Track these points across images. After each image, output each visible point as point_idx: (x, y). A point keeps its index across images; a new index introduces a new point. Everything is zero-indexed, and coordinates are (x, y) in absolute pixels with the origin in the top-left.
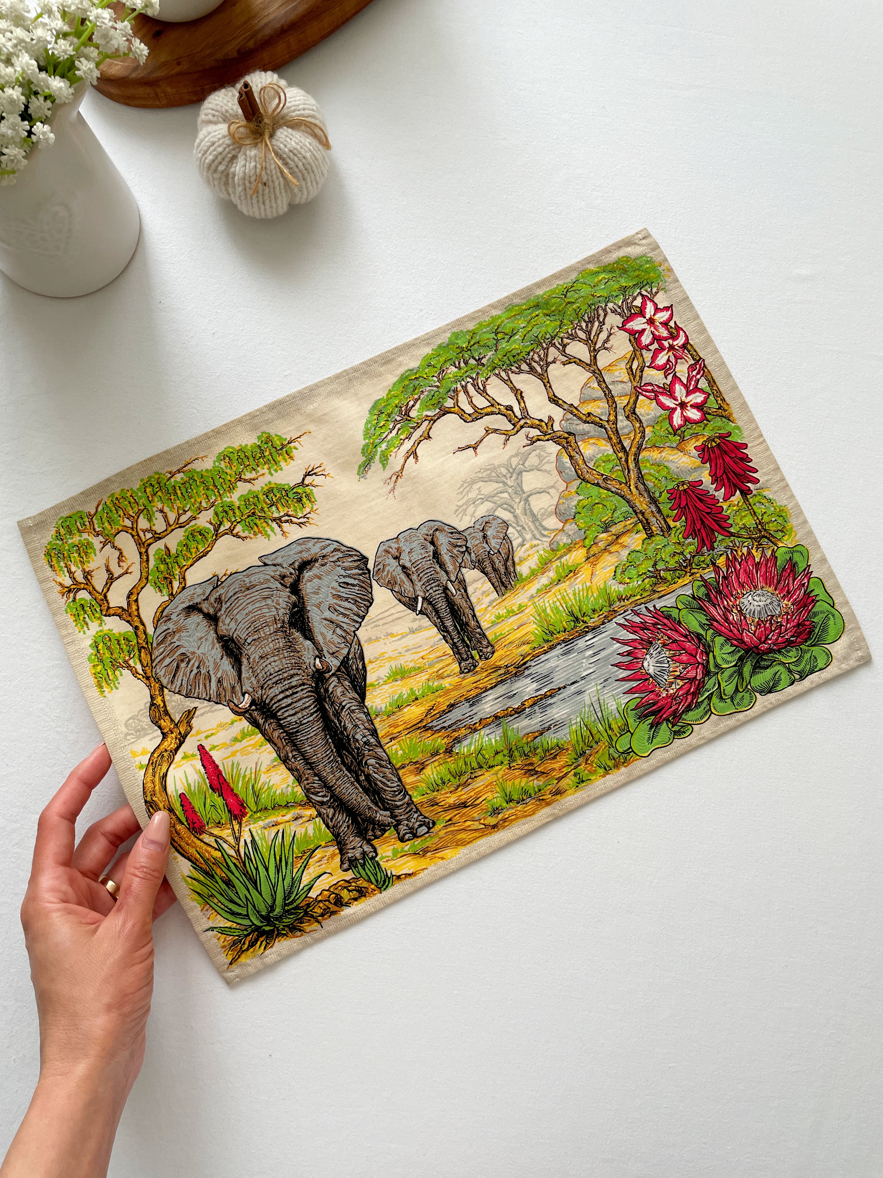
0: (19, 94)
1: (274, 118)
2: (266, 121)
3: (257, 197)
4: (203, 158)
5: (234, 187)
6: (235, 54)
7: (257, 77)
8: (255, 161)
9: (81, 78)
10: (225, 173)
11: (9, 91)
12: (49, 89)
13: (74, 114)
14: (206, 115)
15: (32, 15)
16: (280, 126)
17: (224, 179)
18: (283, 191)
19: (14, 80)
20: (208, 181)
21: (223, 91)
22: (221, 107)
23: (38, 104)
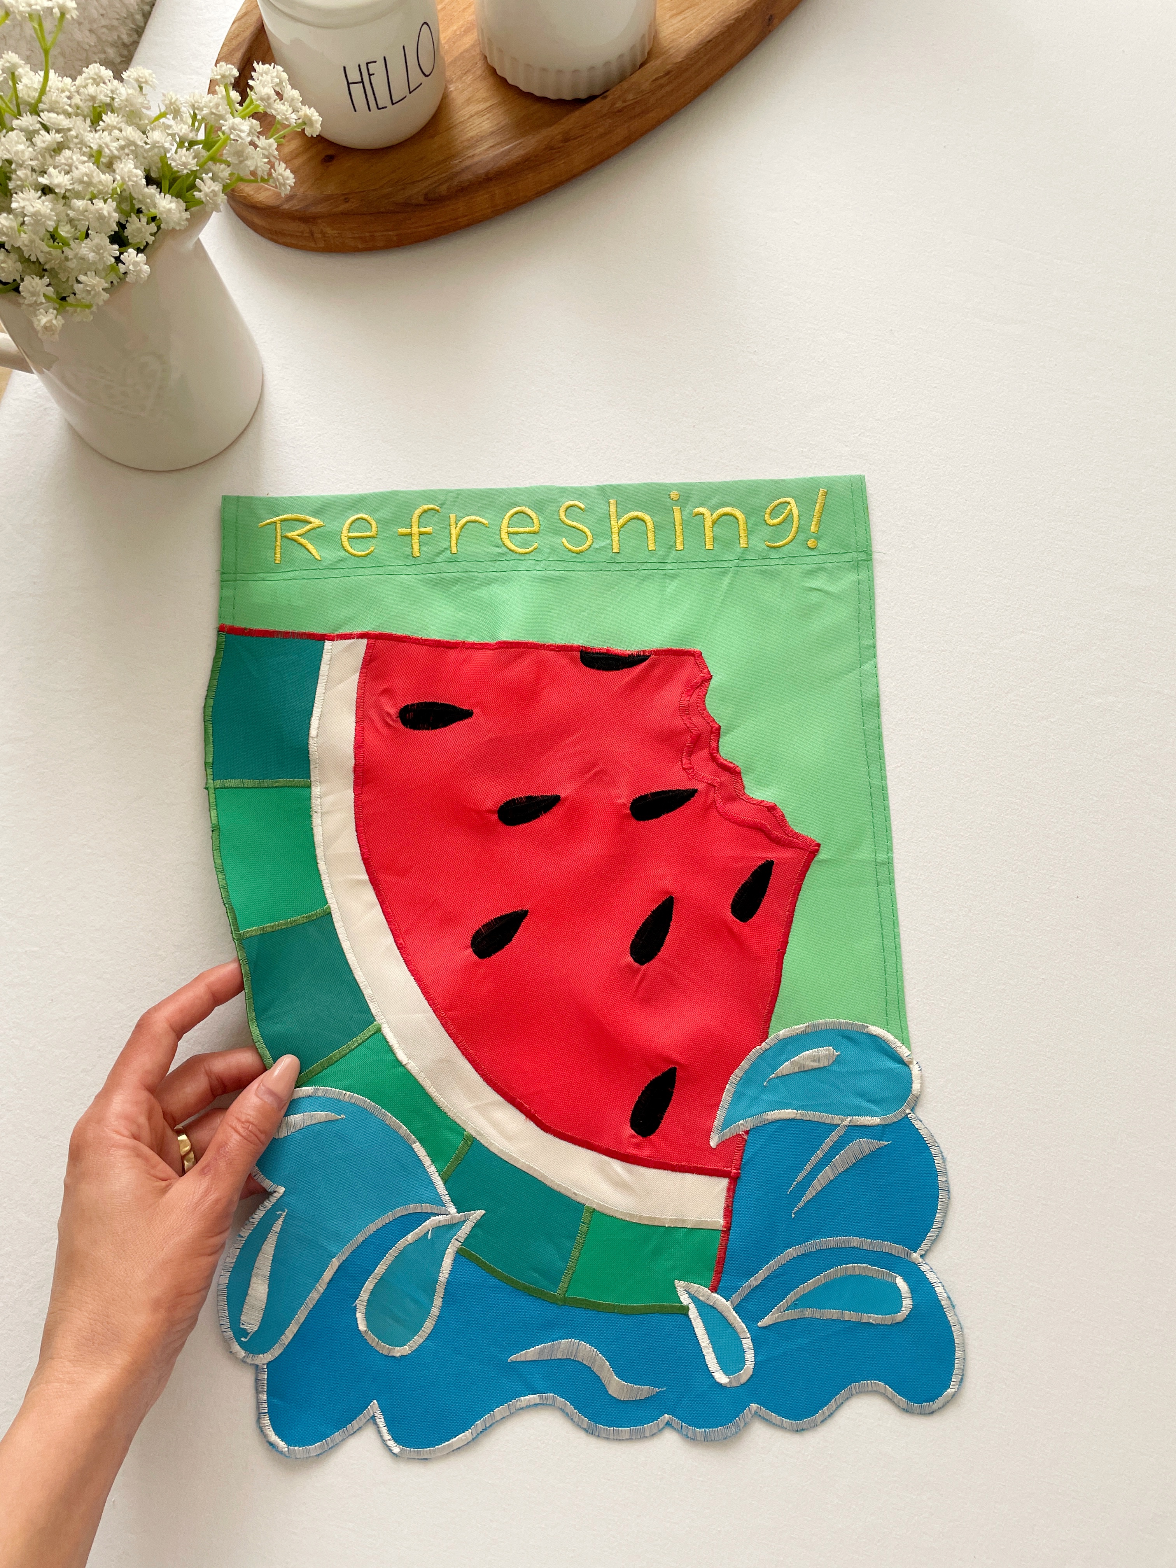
0: (111, 209)
6: (421, 200)
9: (200, 202)
11: (99, 204)
12: (155, 208)
13: (190, 245)
15: (154, 113)
19: (110, 191)
23: (138, 225)
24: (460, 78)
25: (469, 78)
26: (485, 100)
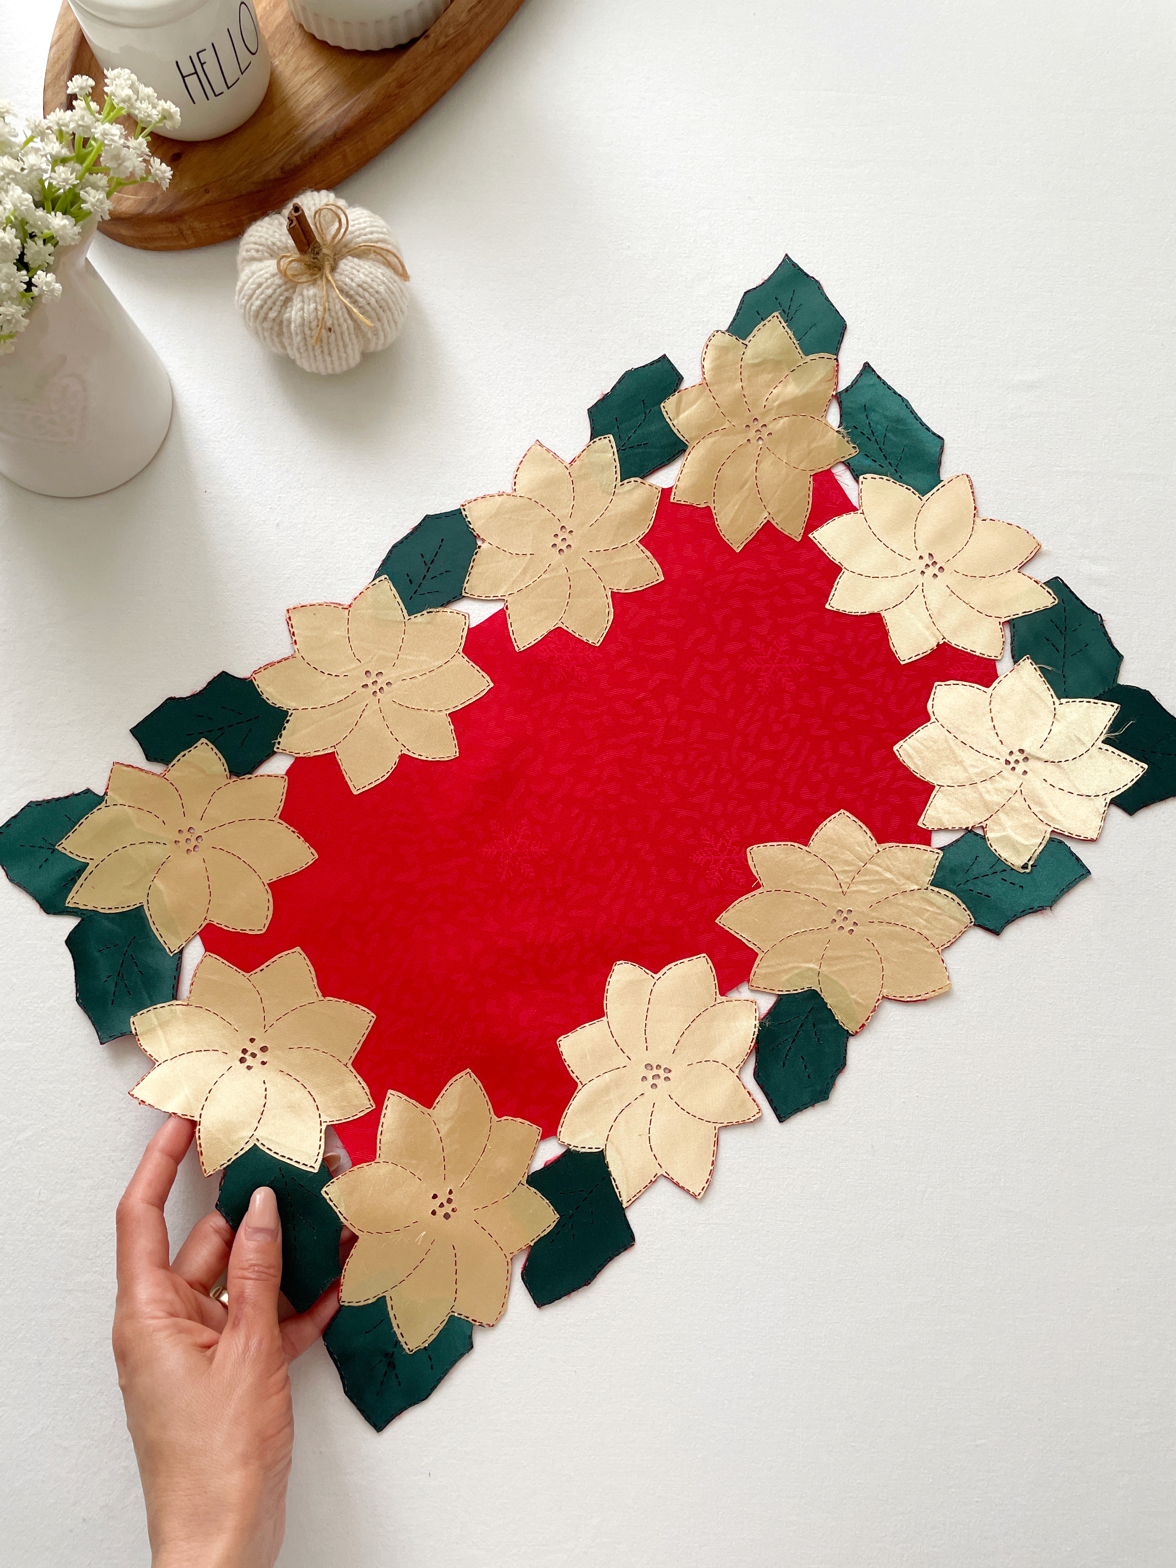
0: (13, 236)
1: (334, 247)
2: (325, 251)
3: (321, 347)
4: (248, 306)
5: (291, 337)
6: (278, 173)
7: (309, 199)
8: (315, 302)
9: (89, 213)
10: (278, 321)
12: (49, 229)
13: (81, 262)
14: (247, 251)
15: (21, 139)
16: (344, 256)
17: (276, 328)
18: (353, 336)
19: (5, 221)
20: (257, 333)
21: (267, 219)
22: (267, 239)
23: (36, 248)
25: (290, 49)
26: (311, 66)
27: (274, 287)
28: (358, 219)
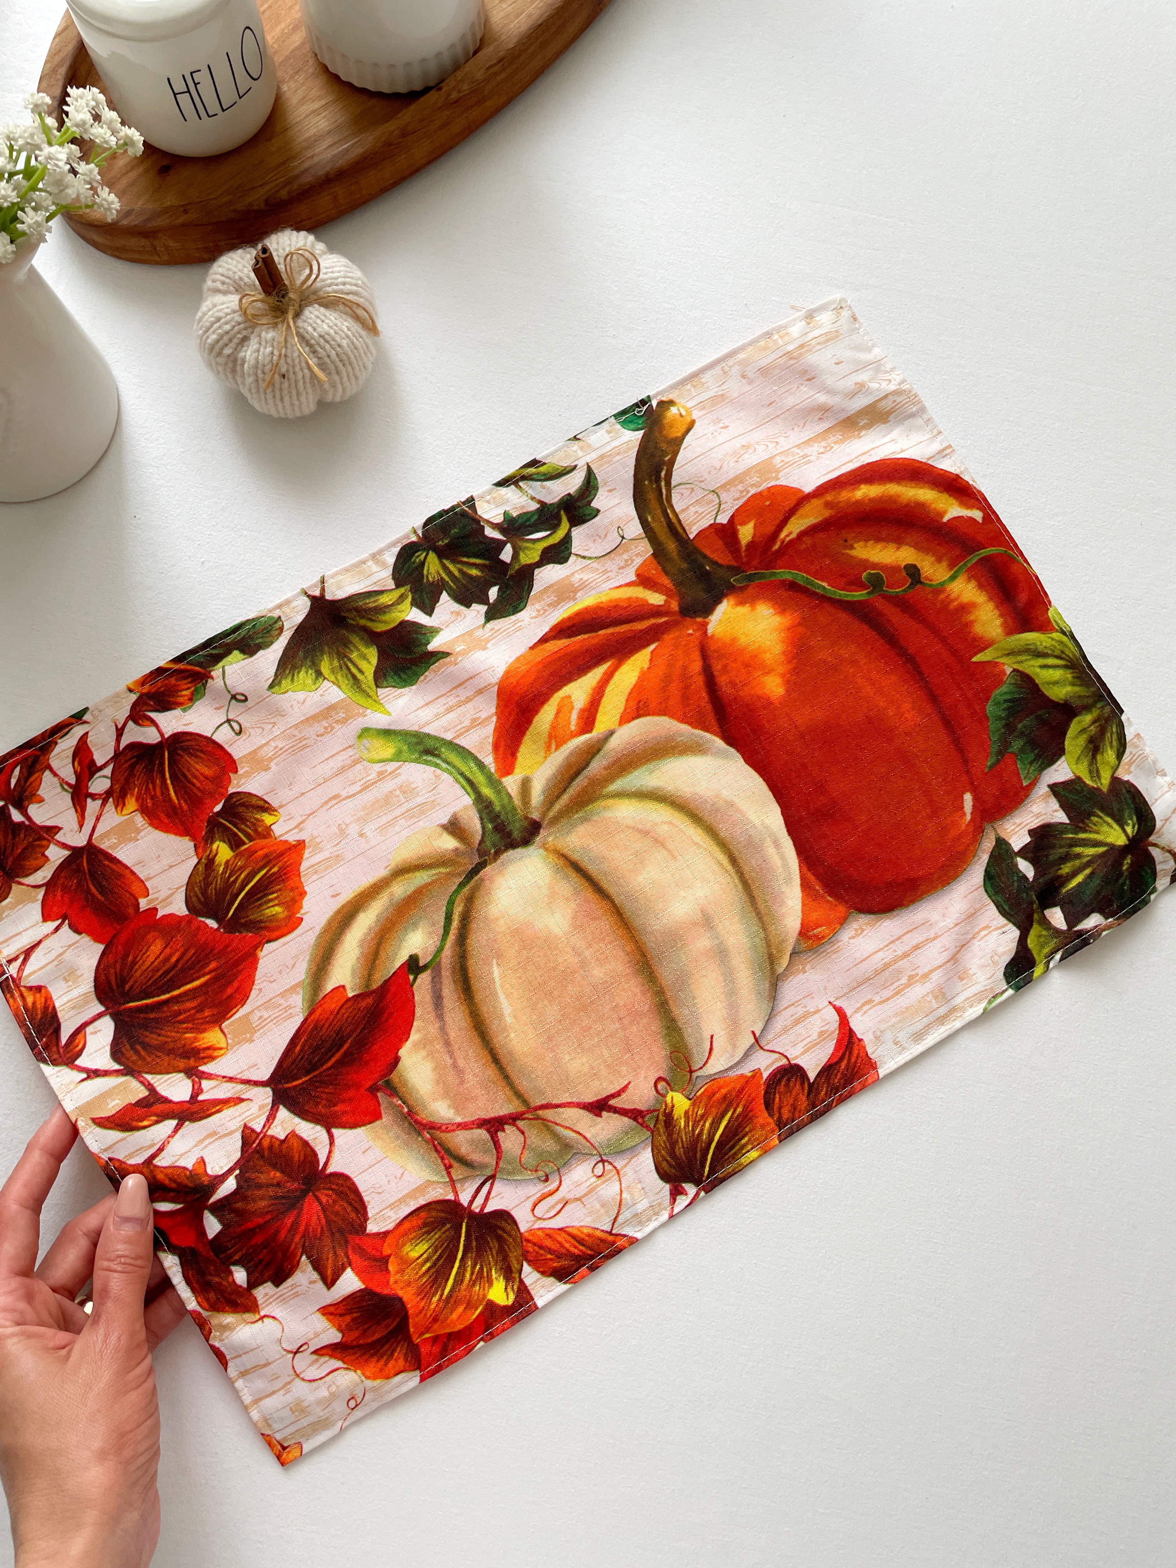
1: (302, 292)
2: (292, 295)
3: (273, 391)
4: (204, 337)
5: (243, 376)
6: (262, 205)
7: (286, 238)
8: (273, 346)
9: (24, 234)
10: (232, 358)
13: (21, 275)
14: (214, 281)
16: (310, 304)
17: (230, 365)
18: (308, 386)
20: (211, 365)
21: (240, 251)
22: (234, 272)
24: (292, 77)
25: (301, 78)
26: (319, 98)
27: (234, 324)
28: (333, 267)
